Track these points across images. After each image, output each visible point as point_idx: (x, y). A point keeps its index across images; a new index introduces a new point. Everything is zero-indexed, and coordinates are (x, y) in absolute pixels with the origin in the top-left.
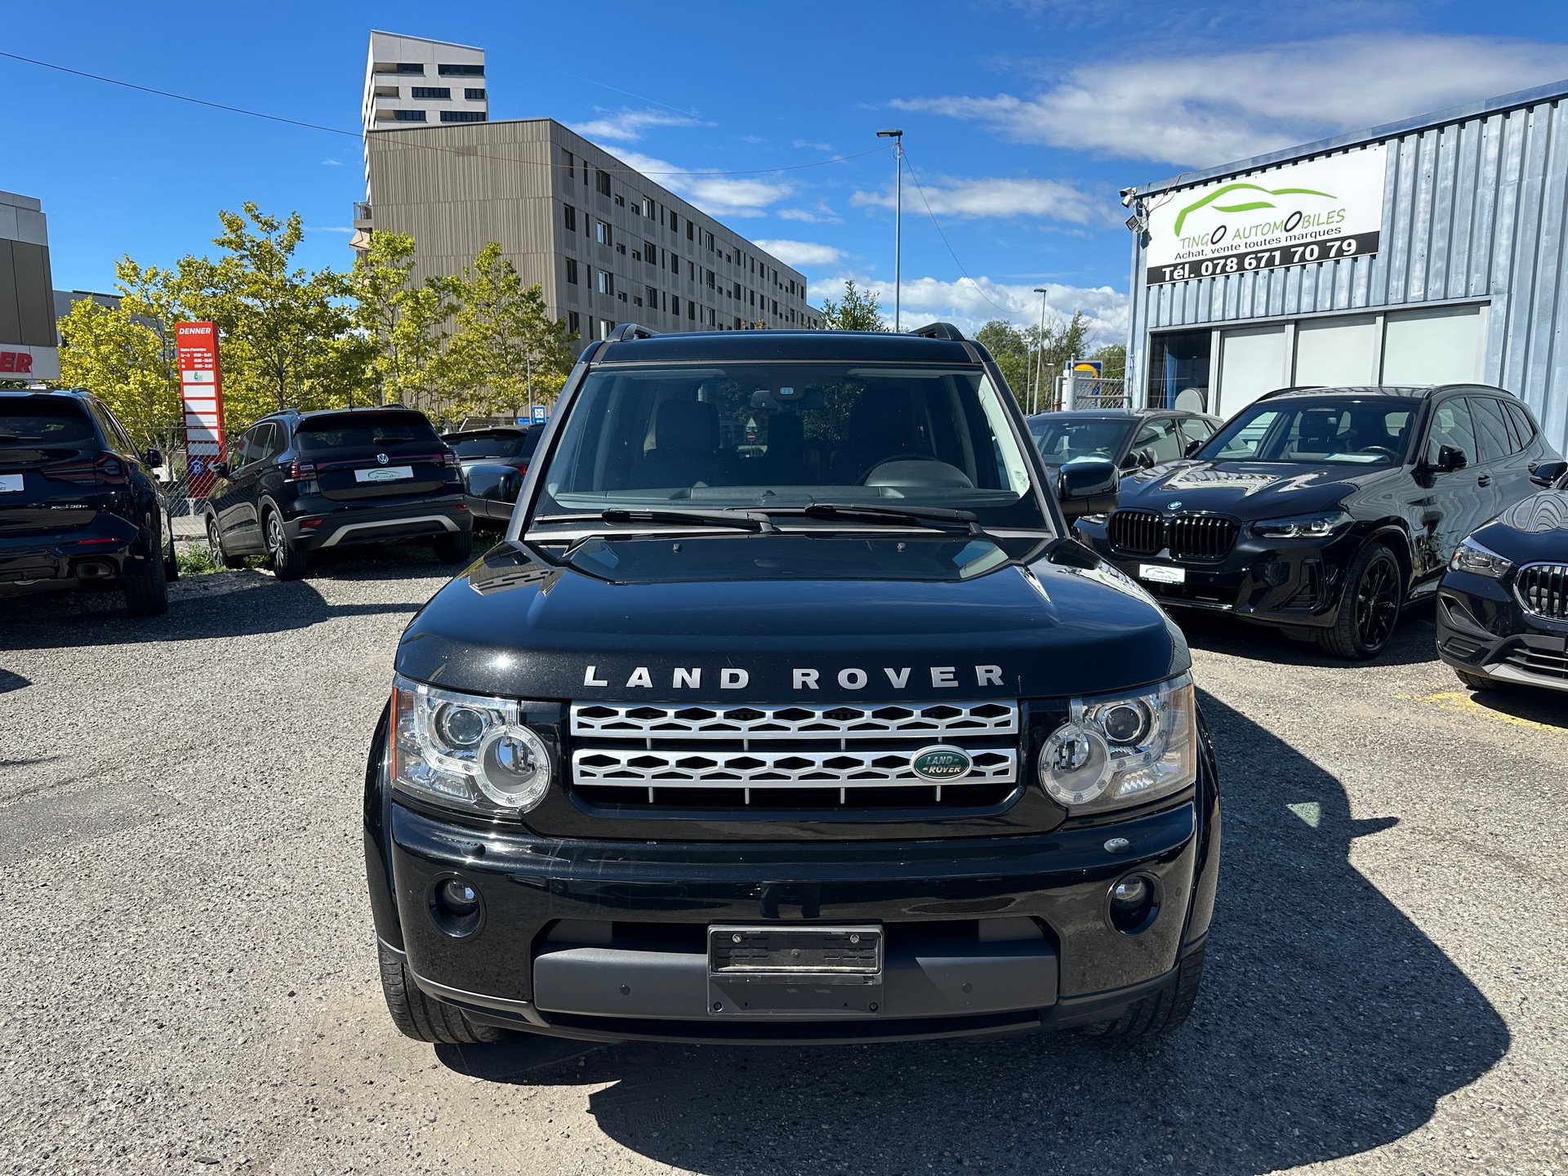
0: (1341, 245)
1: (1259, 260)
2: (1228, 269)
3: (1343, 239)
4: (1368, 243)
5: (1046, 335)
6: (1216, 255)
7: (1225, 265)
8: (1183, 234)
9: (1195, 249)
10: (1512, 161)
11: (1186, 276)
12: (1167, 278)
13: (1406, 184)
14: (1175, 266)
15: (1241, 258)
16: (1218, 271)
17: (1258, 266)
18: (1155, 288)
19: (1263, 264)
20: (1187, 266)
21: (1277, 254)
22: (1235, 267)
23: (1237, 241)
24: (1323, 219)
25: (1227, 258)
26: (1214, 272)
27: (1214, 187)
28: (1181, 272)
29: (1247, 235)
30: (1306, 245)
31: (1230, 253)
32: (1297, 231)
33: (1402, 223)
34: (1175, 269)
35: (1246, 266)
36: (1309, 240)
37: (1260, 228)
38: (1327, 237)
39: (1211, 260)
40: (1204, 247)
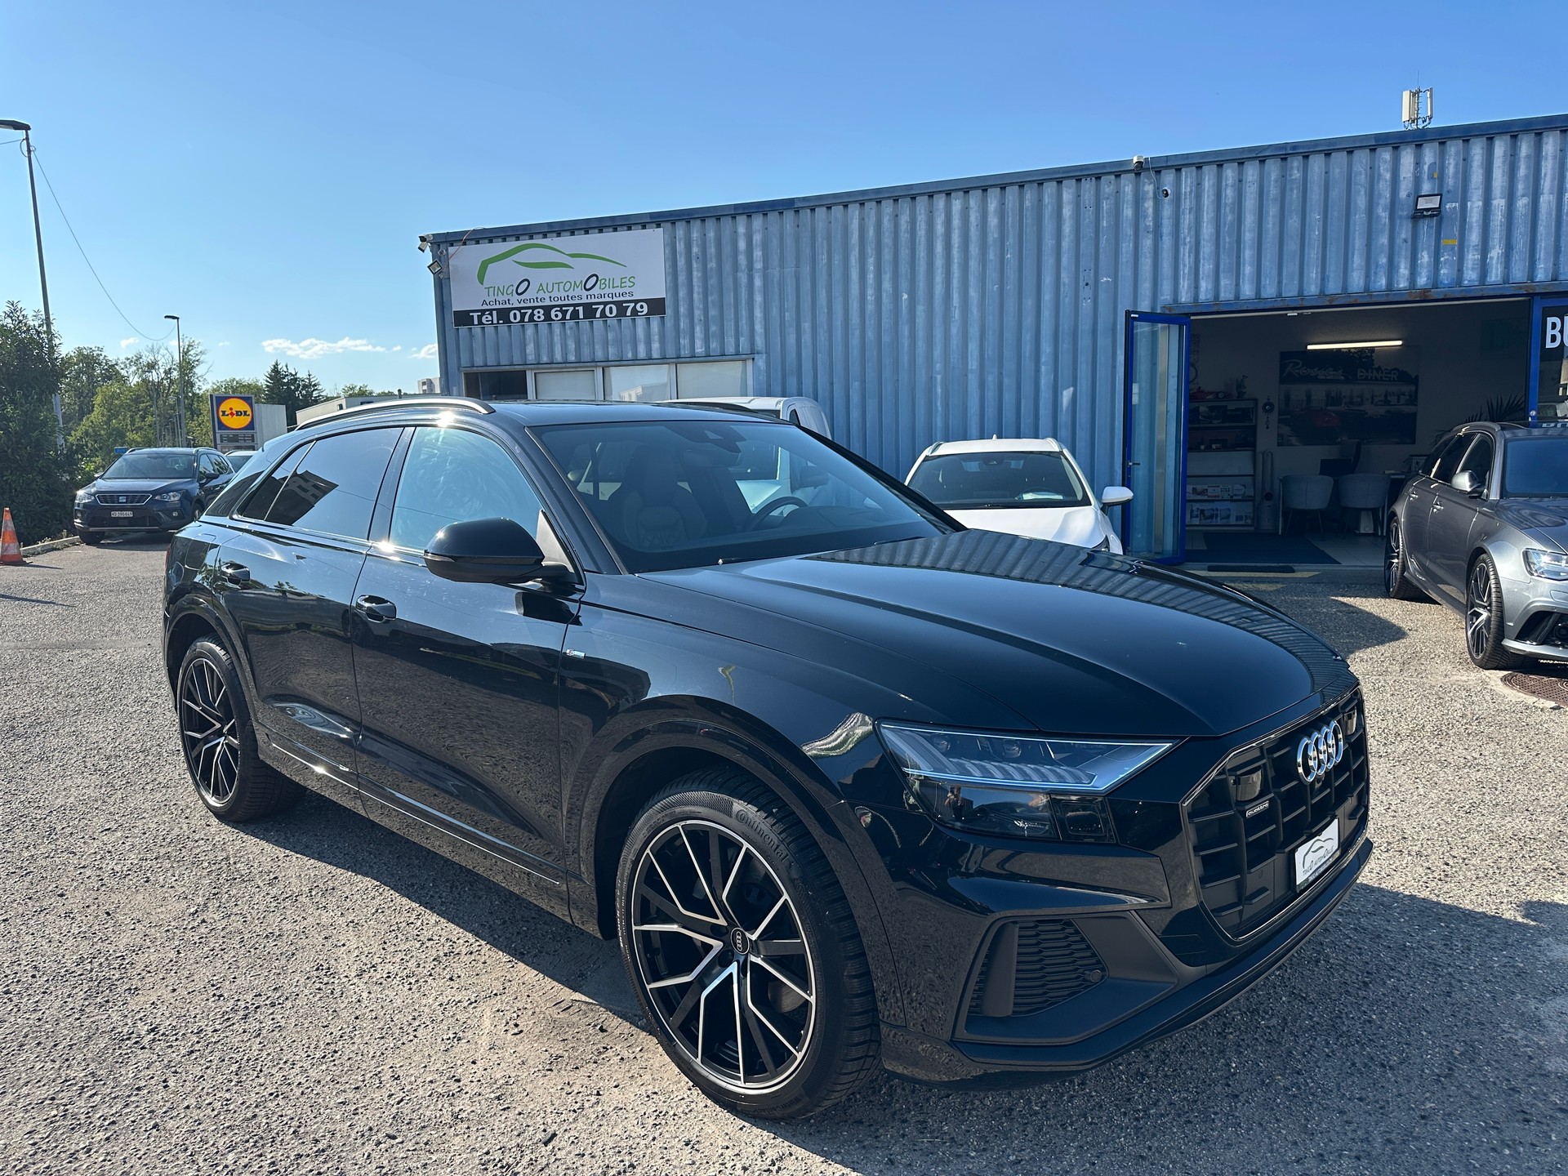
0: (635, 306)
1: (564, 313)
2: (536, 318)
3: (636, 302)
4: (656, 306)
5: (152, 366)
6: (522, 305)
7: (532, 315)
8: (487, 283)
9: (501, 298)
10: (758, 254)
11: (495, 322)
12: (476, 322)
13: (681, 262)
14: (483, 312)
15: (547, 310)
16: (526, 319)
17: (564, 318)
18: (463, 330)
19: (568, 317)
20: (494, 313)
21: (581, 309)
22: (542, 318)
23: (541, 295)
24: (618, 283)
25: (534, 308)
26: (522, 320)
27: (512, 244)
28: (490, 318)
29: (550, 289)
30: (605, 304)
31: (536, 304)
32: (595, 291)
33: (682, 293)
34: (483, 314)
35: (553, 317)
36: (607, 299)
37: (561, 285)
38: (622, 299)
39: (519, 309)
40: (510, 297)
